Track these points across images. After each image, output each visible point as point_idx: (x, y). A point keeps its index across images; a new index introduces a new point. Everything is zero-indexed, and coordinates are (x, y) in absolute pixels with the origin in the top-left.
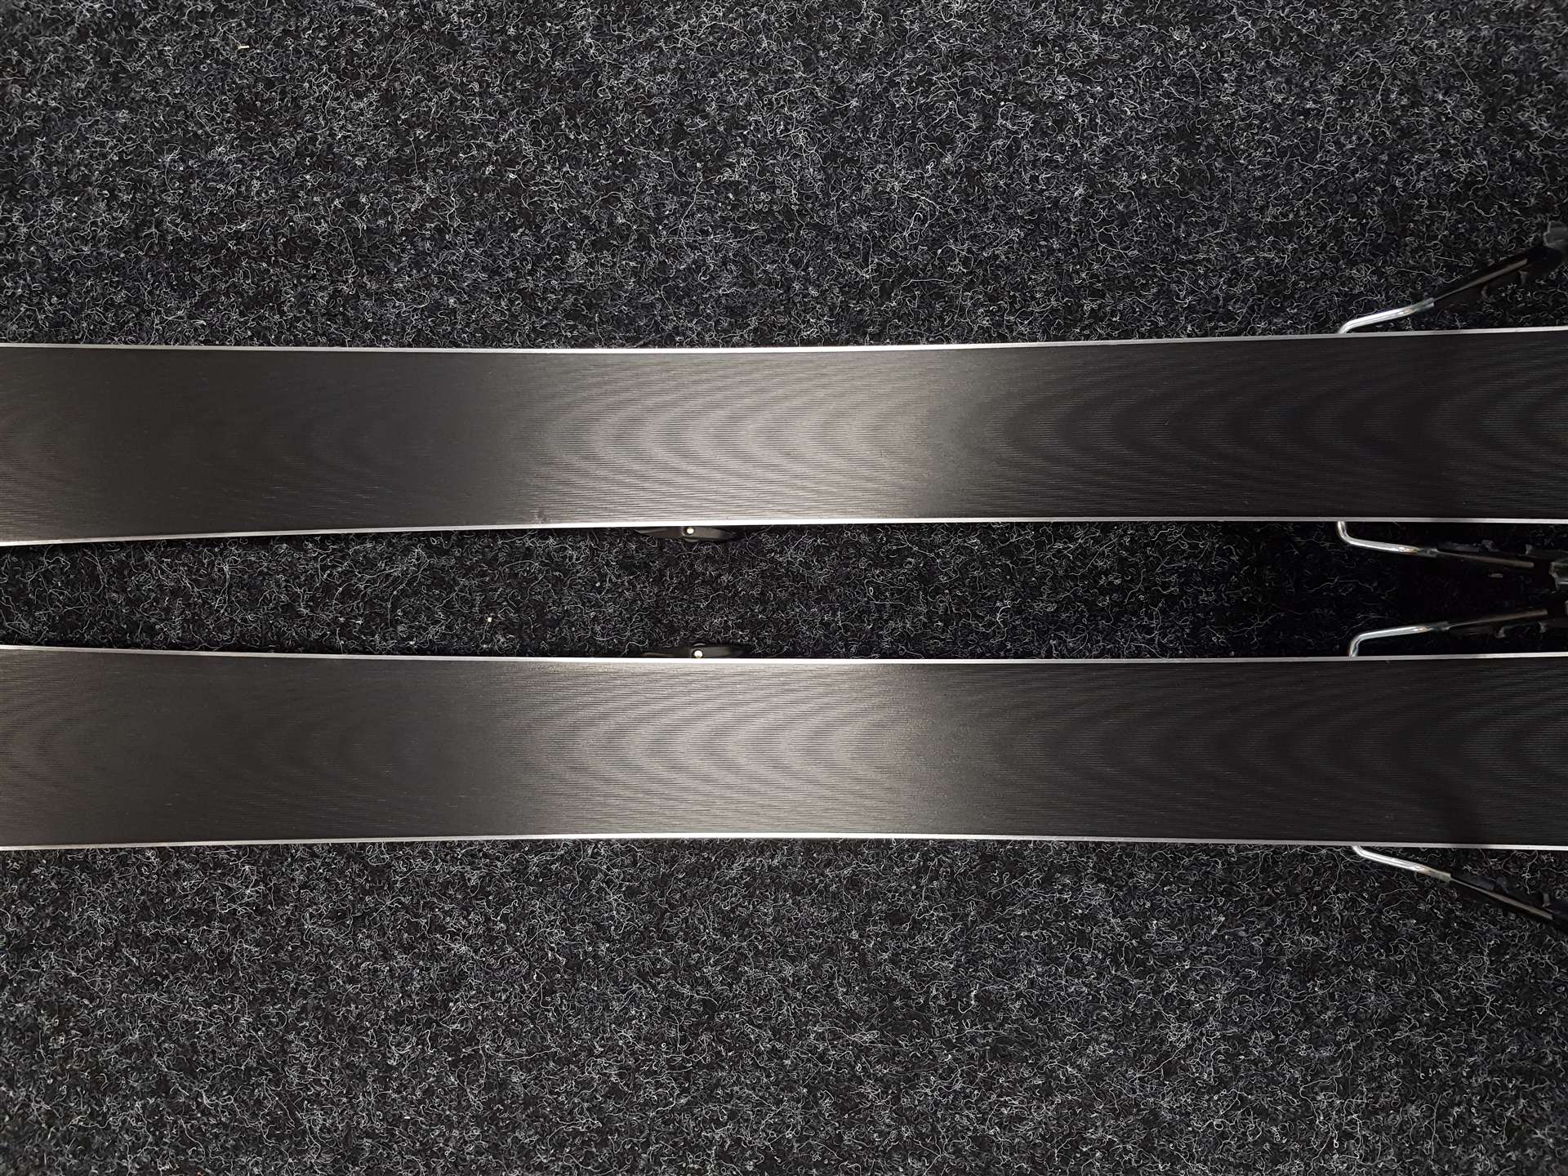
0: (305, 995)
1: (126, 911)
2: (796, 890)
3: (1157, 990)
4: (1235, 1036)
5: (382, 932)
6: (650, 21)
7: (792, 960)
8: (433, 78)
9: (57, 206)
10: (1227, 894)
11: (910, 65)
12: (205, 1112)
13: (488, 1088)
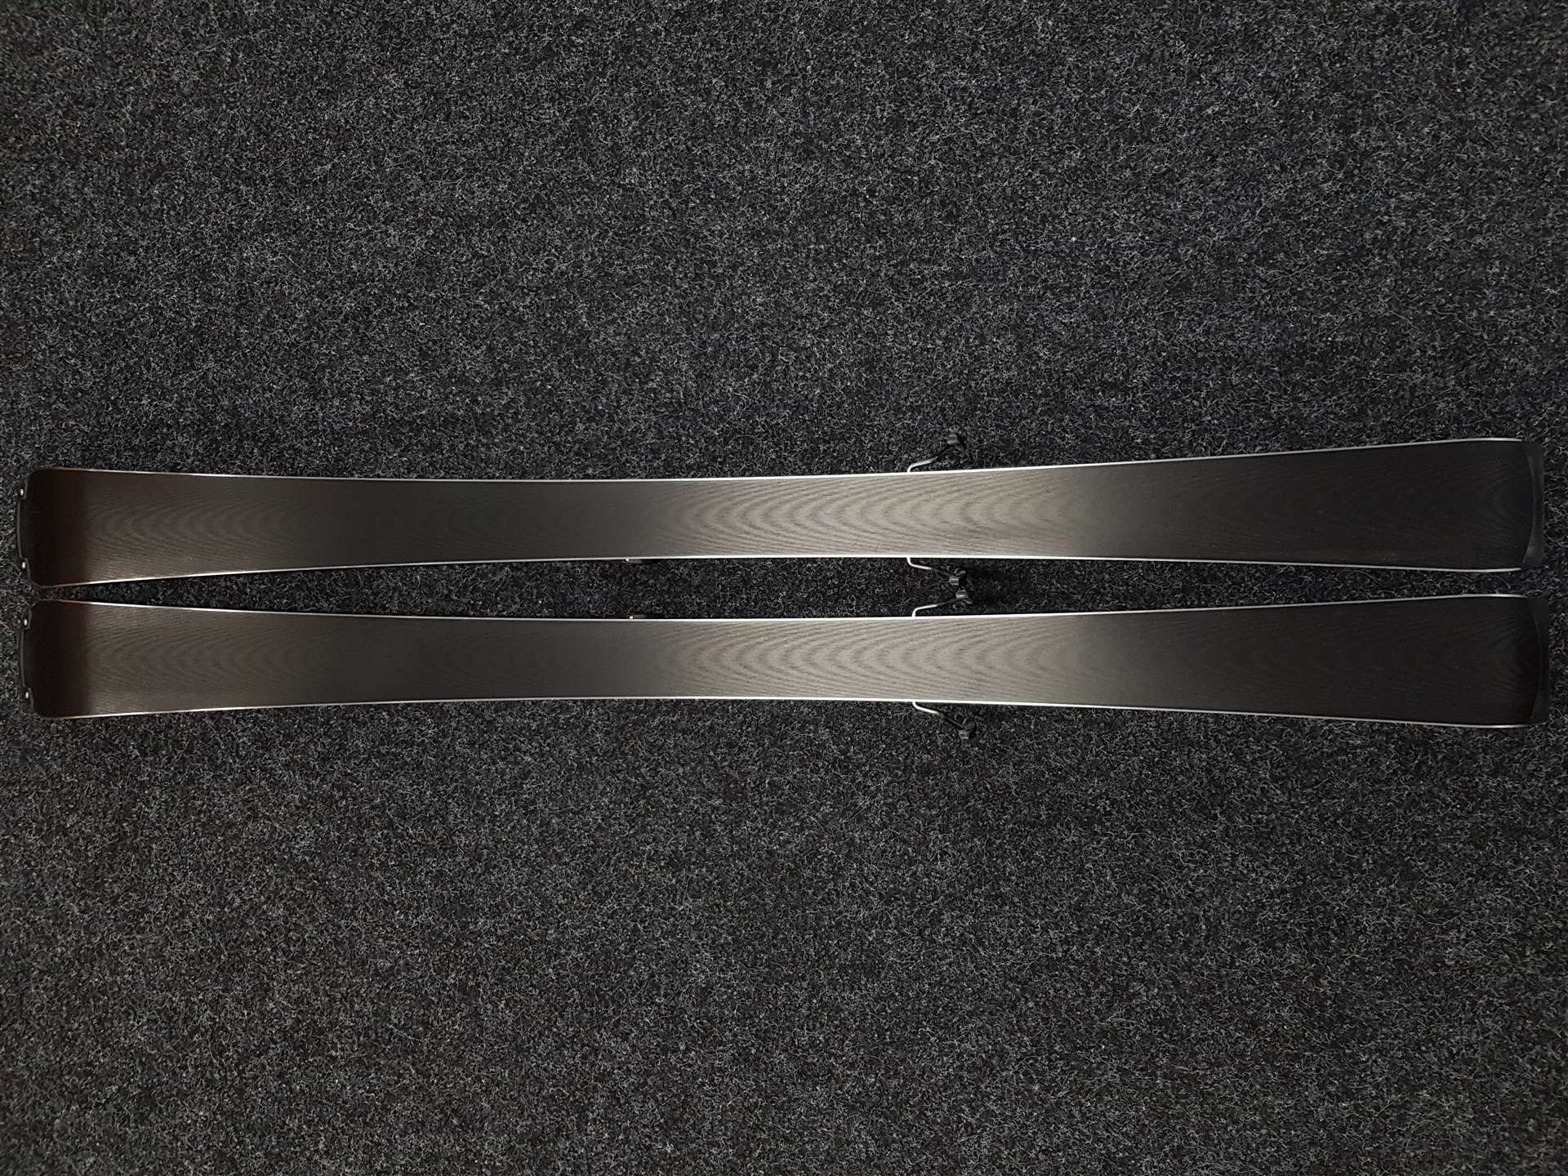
0: (456, 781)
1: (373, 741)
2: (684, 732)
3: (853, 781)
4: (891, 803)
5: (492, 750)
6: (613, 309)
7: (683, 765)
8: (511, 339)
9: (336, 403)
10: (887, 734)
11: (737, 329)
12: (410, 837)
13: (541, 826)
